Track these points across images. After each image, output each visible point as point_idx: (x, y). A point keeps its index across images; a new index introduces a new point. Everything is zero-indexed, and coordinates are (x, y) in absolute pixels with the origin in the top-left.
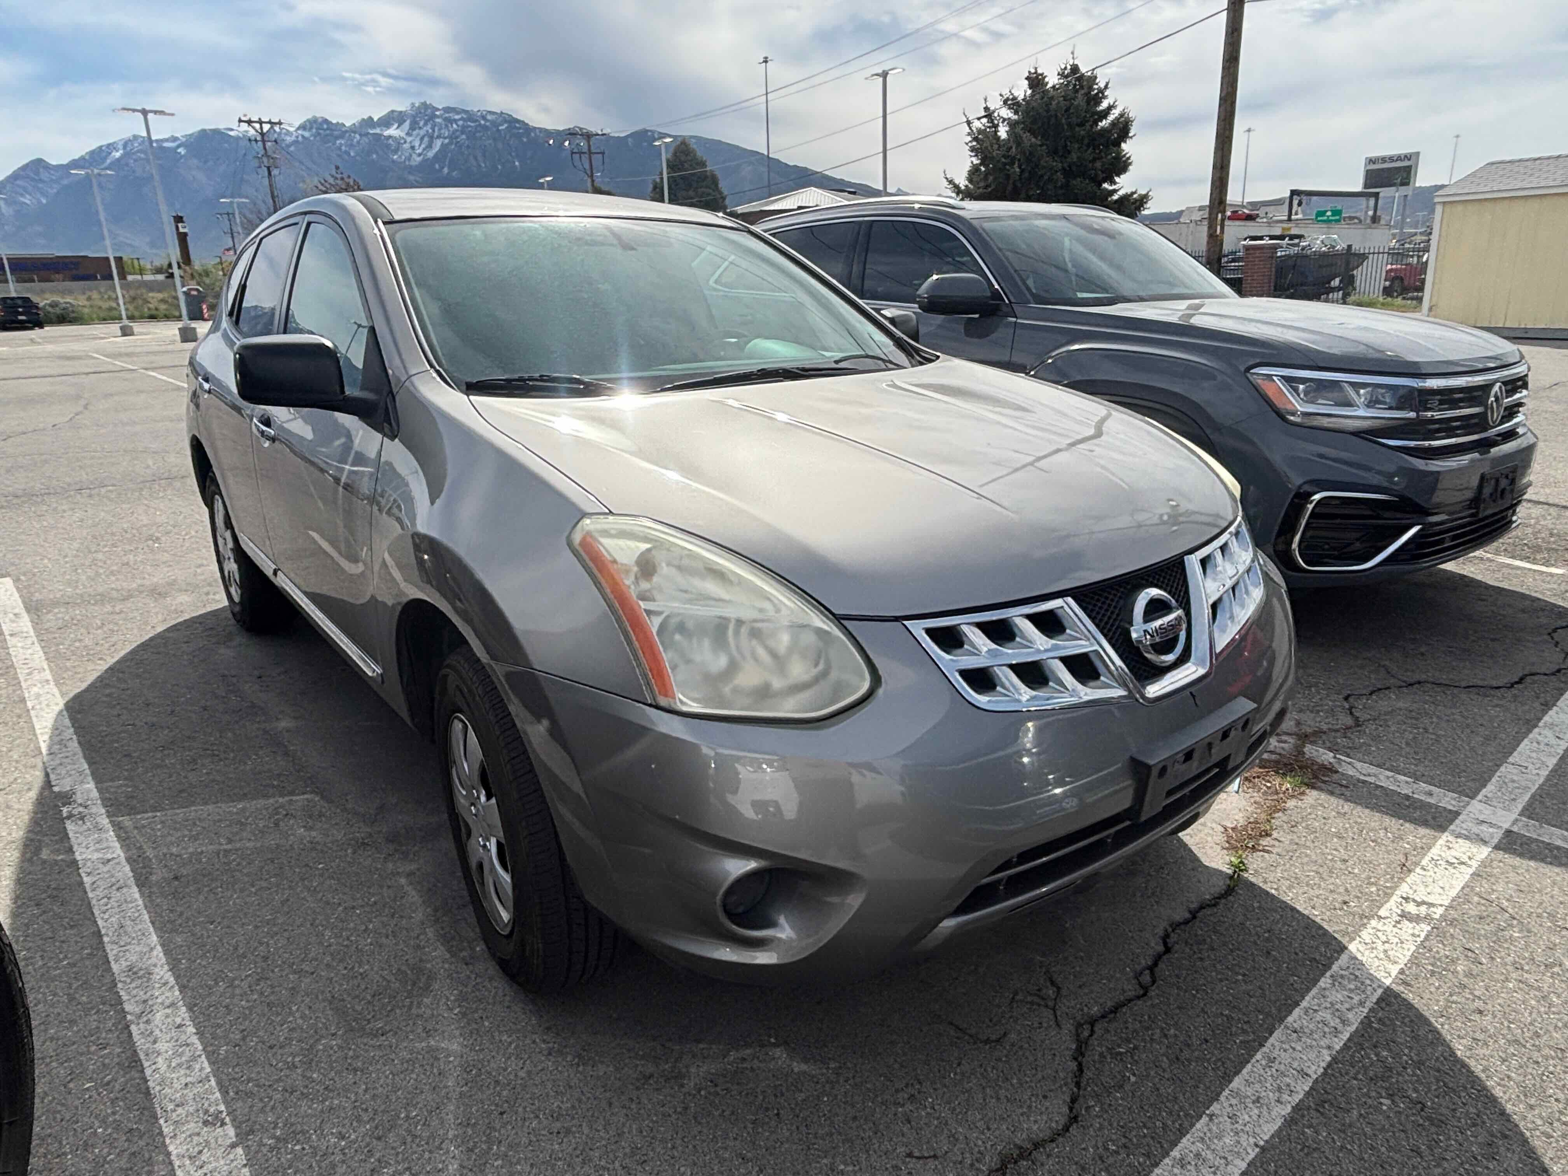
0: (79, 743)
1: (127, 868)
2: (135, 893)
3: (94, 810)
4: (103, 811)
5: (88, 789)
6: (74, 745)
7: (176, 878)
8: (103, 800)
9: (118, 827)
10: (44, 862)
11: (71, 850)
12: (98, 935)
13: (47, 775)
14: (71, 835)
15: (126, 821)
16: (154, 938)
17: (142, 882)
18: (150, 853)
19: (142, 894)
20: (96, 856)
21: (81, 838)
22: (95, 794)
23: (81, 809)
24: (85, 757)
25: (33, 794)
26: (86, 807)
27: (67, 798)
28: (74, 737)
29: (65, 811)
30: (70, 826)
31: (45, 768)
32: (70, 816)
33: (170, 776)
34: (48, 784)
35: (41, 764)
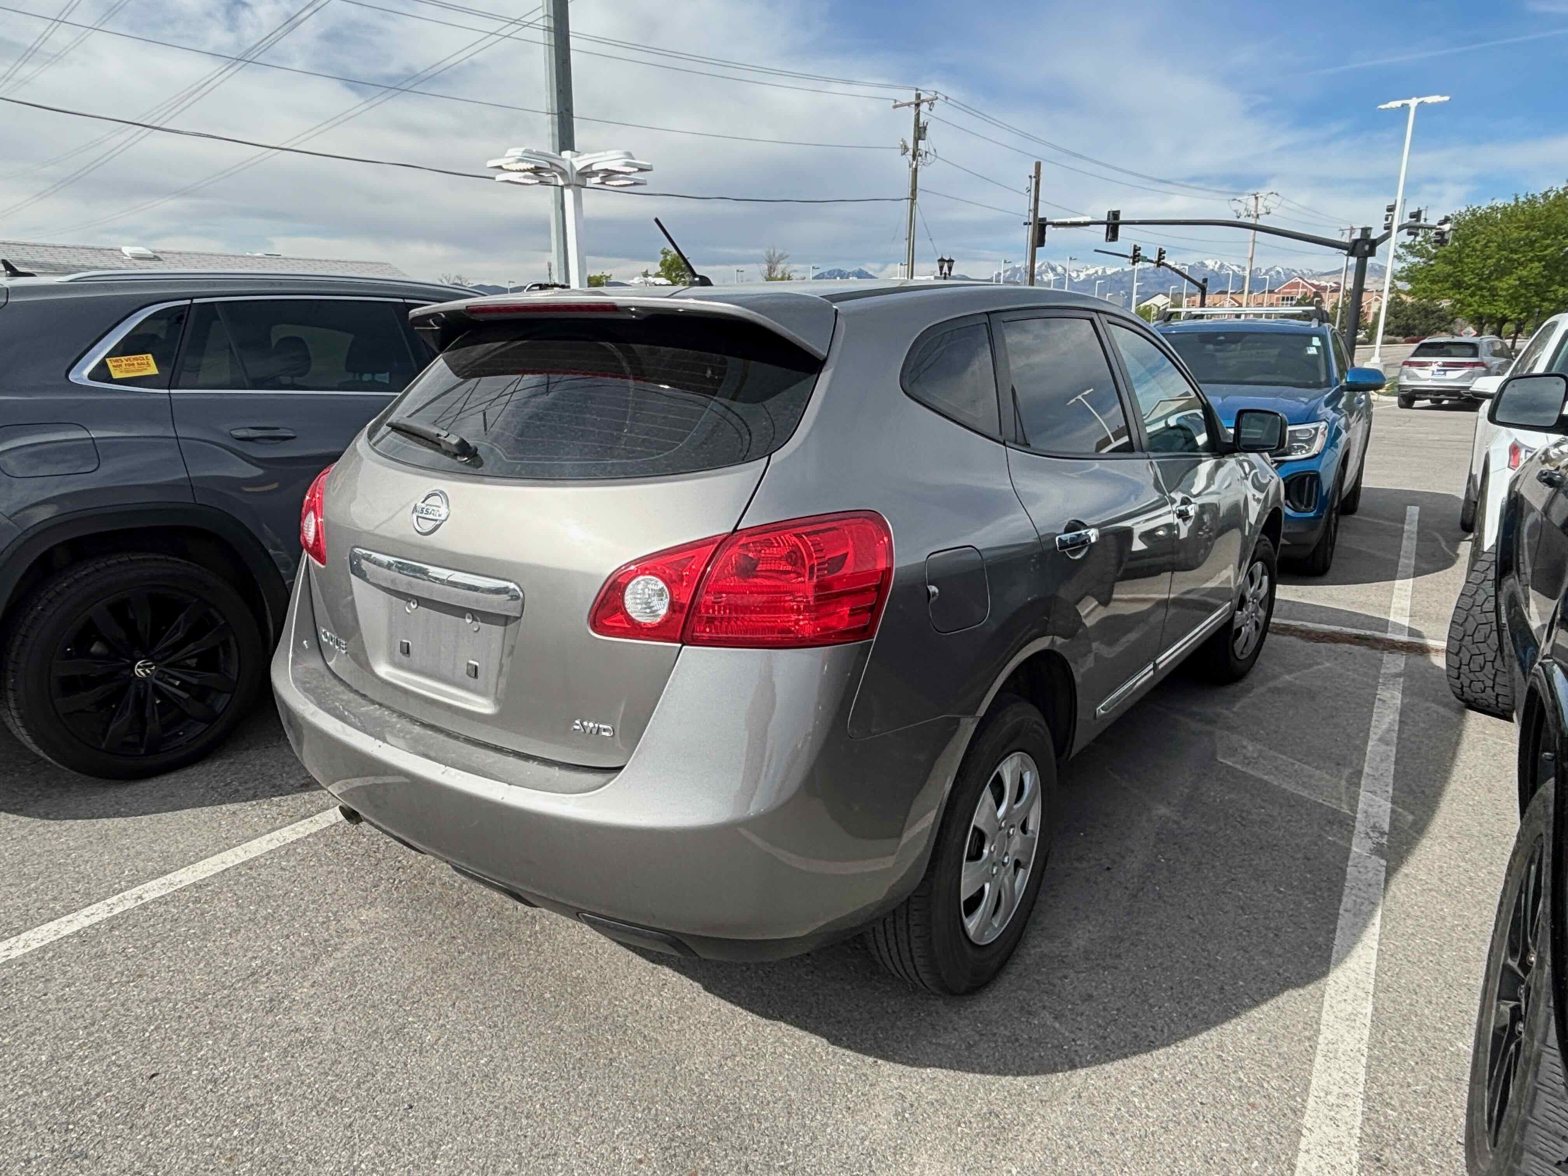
0: (1340, 901)
1: (1363, 782)
2: (1366, 770)
3: (1362, 829)
4: (1357, 824)
5: (1359, 847)
6: (1347, 901)
7: (1338, 764)
8: (1352, 832)
9: (1354, 808)
10: (1413, 813)
11: (1393, 811)
12: (1396, 763)
13: (1387, 881)
14: (1388, 820)
15: (1346, 810)
16: (1369, 748)
17: (1359, 773)
18: (1343, 783)
19: (1363, 767)
20: (1377, 799)
21: (1381, 813)
22: (1355, 841)
23: (1371, 834)
24: (1344, 879)
25: (1405, 870)
26: (1367, 834)
27: (1378, 850)
28: (1341, 911)
29: (1384, 840)
30: (1386, 827)
31: (1386, 888)
32: (1382, 834)
33: (1290, 821)
34: (1390, 872)
35: (1388, 898)
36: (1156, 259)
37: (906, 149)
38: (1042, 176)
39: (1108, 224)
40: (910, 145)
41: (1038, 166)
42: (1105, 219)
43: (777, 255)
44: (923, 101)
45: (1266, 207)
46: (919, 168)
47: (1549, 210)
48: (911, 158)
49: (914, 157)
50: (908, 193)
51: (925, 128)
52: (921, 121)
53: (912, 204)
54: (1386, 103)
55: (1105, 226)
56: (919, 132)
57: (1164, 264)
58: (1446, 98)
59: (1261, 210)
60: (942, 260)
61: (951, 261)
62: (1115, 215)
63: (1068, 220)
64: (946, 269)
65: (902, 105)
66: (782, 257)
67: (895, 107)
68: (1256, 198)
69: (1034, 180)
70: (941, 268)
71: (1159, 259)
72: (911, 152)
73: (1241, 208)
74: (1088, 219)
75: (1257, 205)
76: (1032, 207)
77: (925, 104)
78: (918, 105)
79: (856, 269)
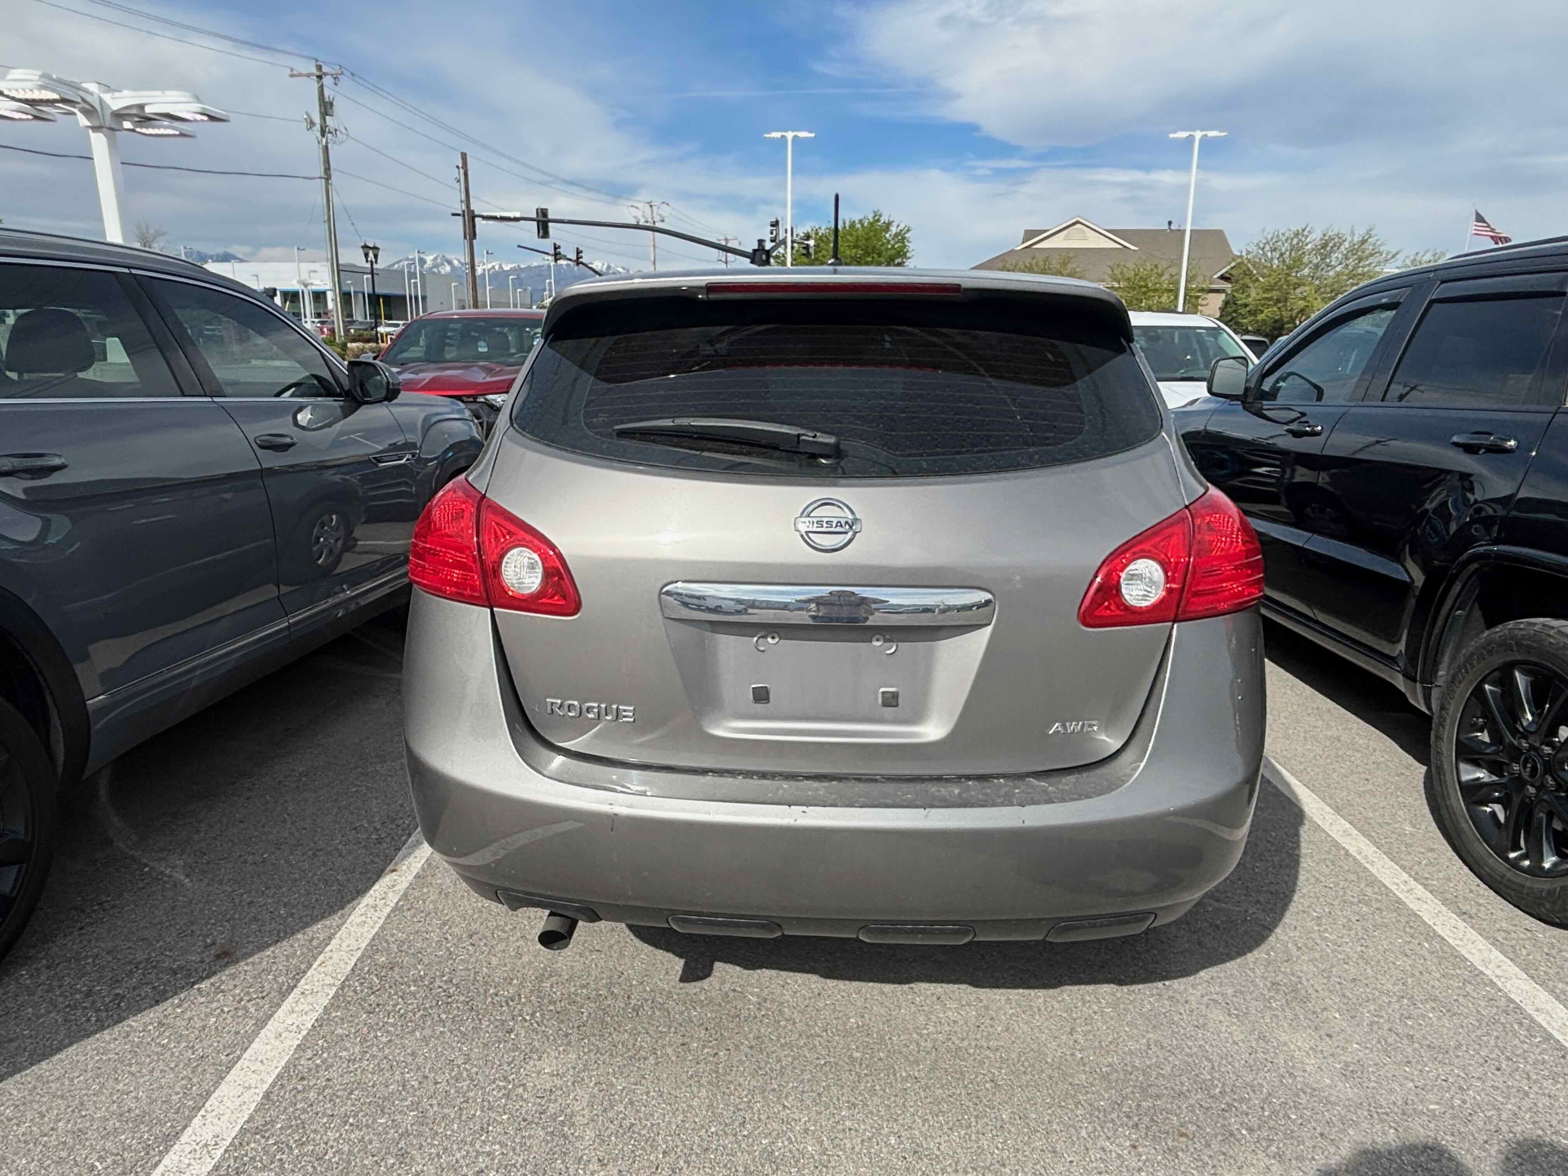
36: (575, 258)
37: (312, 124)
38: (469, 167)
39: (538, 222)
40: (317, 119)
41: (464, 156)
42: (534, 216)
43: (152, 231)
44: (326, 74)
45: (660, 215)
46: (330, 146)
47: (867, 234)
48: (319, 134)
49: (323, 133)
50: (321, 172)
51: (331, 104)
52: (326, 95)
53: (327, 184)
54: (769, 133)
55: (535, 223)
56: (325, 108)
57: (582, 263)
58: (813, 135)
59: (657, 218)
60: (365, 247)
61: (375, 248)
62: (544, 212)
63: (498, 215)
64: (371, 255)
65: (300, 75)
66: (158, 234)
67: (292, 76)
68: (651, 206)
69: (462, 171)
70: (366, 255)
71: (578, 258)
72: (318, 127)
73: (639, 214)
74: (518, 215)
75: (652, 212)
76: (464, 198)
77: (329, 77)
78: (320, 77)
79: (220, 250)
